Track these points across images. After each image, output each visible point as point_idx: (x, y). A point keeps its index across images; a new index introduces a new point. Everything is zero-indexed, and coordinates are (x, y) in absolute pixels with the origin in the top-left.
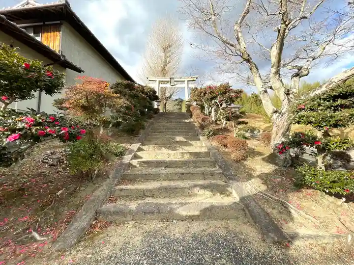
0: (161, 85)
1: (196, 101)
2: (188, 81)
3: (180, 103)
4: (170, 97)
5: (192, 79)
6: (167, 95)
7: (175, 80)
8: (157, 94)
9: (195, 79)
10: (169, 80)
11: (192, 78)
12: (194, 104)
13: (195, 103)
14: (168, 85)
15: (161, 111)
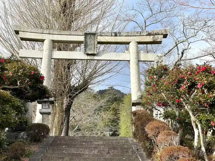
0: (59, 54)
1: (165, 105)
2: (139, 43)
3: (114, 105)
4: (83, 87)
5: (150, 39)
6: (75, 80)
7: (101, 39)
8: (45, 84)
9: (160, 38)
10: (82, 38)
11: (149, 34)
12: (158, 113)
13: (162, 110)
14: (78, 54)
15: (53, 133)
